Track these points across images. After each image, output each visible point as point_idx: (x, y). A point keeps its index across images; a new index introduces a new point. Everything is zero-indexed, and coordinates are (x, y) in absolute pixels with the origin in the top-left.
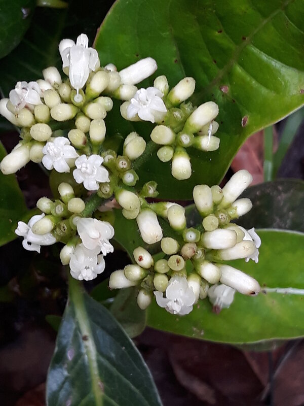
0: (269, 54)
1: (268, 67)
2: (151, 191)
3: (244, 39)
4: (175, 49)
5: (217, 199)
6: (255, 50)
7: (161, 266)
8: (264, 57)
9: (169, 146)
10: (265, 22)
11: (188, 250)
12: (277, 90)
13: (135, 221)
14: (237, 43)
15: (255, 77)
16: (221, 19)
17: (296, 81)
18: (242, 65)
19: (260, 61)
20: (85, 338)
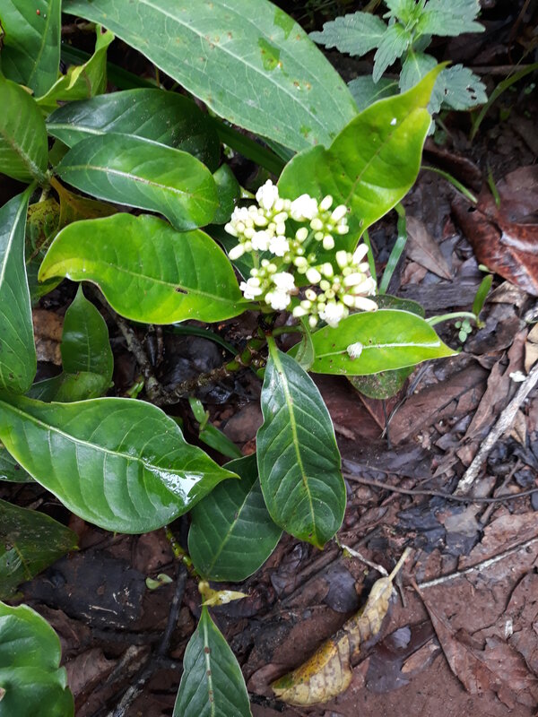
0: (372, 183)
1: (372, 191)
2: (313, 258)
3: (357, 178)
4: (319, 191)
5: (350, 261)
6: (364, 184)
7: (322, 298)
8: (370, 186)
9: (321, 231)
10: (368, 165)
11: (336, 287)
12: (378, 203)
13: (304, 275)
14: (354, 181)
15: (365, 198)
16: (344, 166)
17: (388, 195)
18: (357, 193)
19: (367, 189)
20: (280, 373)
